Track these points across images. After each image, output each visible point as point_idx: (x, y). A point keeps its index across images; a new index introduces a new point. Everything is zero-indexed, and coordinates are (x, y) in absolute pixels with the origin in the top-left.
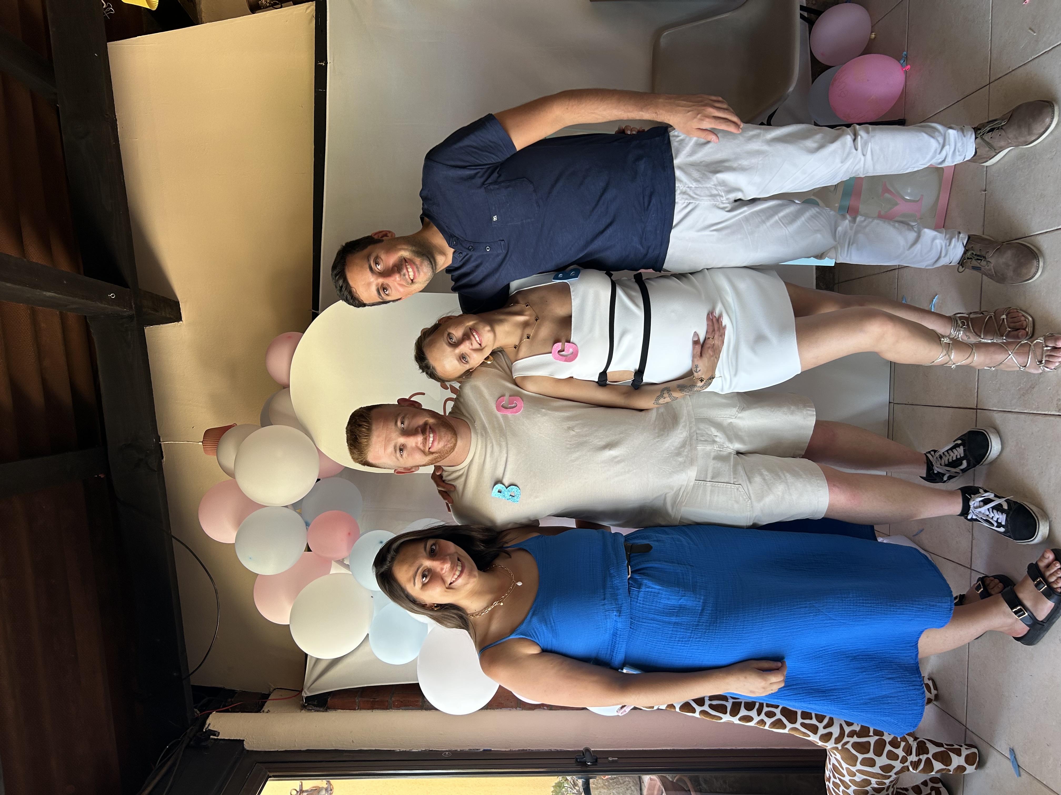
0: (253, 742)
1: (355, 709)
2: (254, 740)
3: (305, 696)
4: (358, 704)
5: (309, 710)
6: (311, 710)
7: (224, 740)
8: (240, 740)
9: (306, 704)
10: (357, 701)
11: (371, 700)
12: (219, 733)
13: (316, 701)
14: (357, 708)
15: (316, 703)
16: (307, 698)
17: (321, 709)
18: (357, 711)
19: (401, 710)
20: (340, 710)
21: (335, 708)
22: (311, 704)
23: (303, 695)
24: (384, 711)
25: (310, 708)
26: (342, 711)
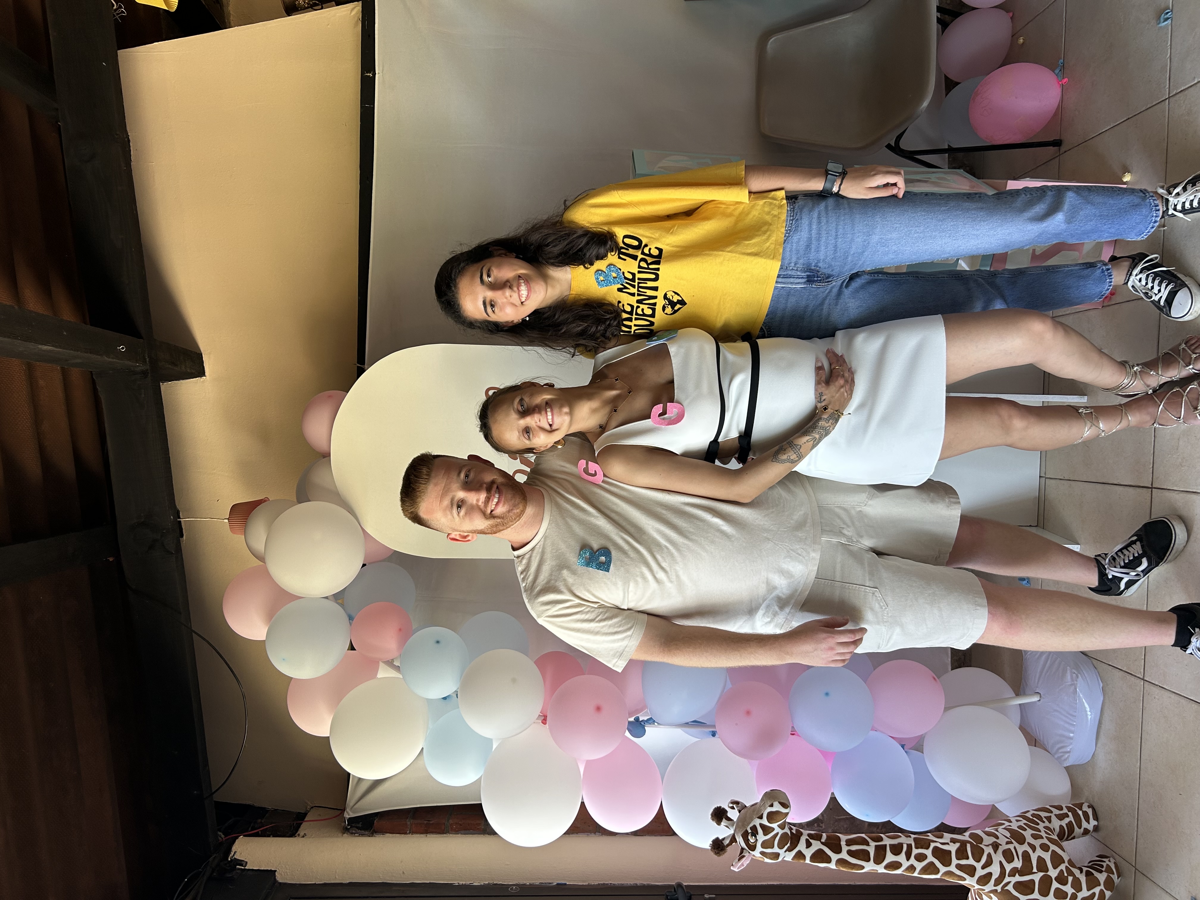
0: (286, 872)
1: (405, 833)
2: (288, 871)
3: (348, 817)
4: (409, 827)
5: (352, 833)
6: (355, 834)
7: (253, 870)
8: (271, 871)
9: (349, 827)
10: (408, 823)
11: (425, 822)
12: (247, 862)
13: (361, 823)
14: (408, 832)
15: (360, 825)
16: (350, 820)
17: (367, 833)
18: (408, 835)
19: (459, 835)
20: (388, 835)
21: (382, 831)
22: (354, 827)
23: (345, 816)
24: (442, 835)
25: (354, 832)
26: (391, 835)
